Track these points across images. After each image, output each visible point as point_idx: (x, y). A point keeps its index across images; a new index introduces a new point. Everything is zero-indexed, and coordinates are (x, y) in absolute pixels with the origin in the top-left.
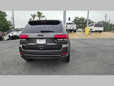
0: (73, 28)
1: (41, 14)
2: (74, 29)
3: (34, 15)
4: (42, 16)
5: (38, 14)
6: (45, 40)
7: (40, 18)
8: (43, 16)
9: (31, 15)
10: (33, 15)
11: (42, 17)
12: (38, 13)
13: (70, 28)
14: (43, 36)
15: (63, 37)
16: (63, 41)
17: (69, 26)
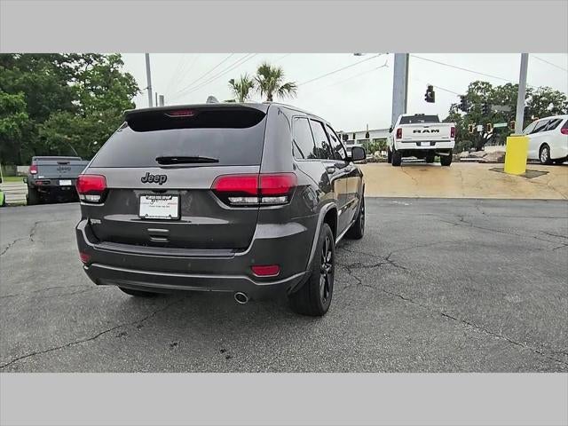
0: (433, 143)
1: (278, 75)
2: (438, 146)
3: (244, 81)
4: (282, 84)
5: (262, 77)
6: (176, 199)
7: (270, 97)
8: (288, 86)
9: (232, 81)
10: (238, 81)
11: (281, 91)
12: (264, 70)
13: (418, 143)
14: (162, 179)
15: (260, 190)
16: (259, 206)
17: (414, 132)
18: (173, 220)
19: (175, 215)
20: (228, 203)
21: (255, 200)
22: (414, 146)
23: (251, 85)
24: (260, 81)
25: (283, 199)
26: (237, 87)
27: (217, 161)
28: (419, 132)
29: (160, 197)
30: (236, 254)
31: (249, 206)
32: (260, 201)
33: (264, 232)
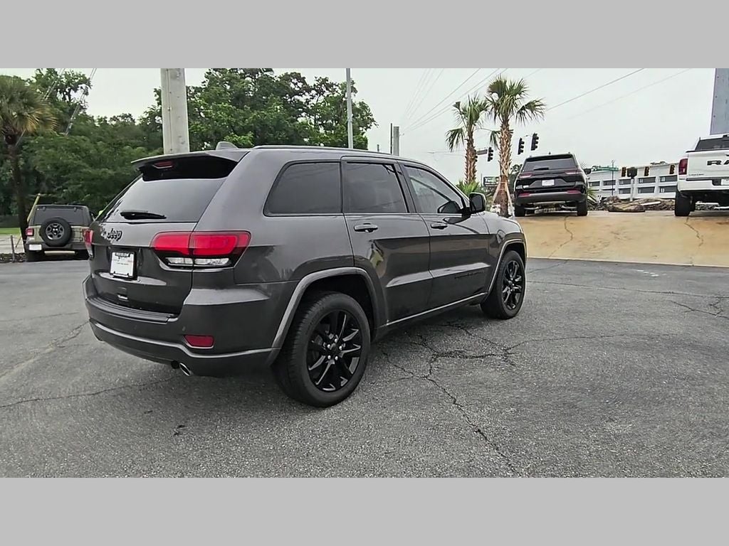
3: (473, 103)
5: (495, 96)
6: (132, 257)
7: (505, 122)
9: (457, 105)
11: (522, 113)
13: (716, 181)
14: (118, 236)
15: (191, 250)
16: (193, 268)
17: (710, 163)
18: (129, 279)
19: (131, 274)
20: (166, 263)
21: (189, 261)
22: (709, 186)
23: (483, 108)
24: (493, 102)
25: (224, 261)
26: (464, 112)
27: (163, 217)
28: (718, 163)
29: (122, 254)
30: (170, 320)
31: (185, 268)
32: (194, 263)
33: (198, 297)
